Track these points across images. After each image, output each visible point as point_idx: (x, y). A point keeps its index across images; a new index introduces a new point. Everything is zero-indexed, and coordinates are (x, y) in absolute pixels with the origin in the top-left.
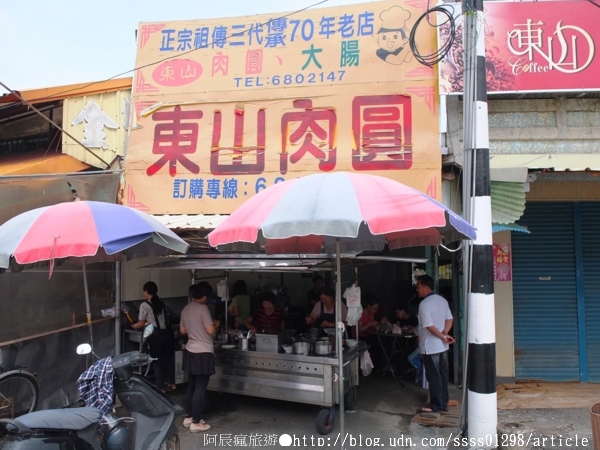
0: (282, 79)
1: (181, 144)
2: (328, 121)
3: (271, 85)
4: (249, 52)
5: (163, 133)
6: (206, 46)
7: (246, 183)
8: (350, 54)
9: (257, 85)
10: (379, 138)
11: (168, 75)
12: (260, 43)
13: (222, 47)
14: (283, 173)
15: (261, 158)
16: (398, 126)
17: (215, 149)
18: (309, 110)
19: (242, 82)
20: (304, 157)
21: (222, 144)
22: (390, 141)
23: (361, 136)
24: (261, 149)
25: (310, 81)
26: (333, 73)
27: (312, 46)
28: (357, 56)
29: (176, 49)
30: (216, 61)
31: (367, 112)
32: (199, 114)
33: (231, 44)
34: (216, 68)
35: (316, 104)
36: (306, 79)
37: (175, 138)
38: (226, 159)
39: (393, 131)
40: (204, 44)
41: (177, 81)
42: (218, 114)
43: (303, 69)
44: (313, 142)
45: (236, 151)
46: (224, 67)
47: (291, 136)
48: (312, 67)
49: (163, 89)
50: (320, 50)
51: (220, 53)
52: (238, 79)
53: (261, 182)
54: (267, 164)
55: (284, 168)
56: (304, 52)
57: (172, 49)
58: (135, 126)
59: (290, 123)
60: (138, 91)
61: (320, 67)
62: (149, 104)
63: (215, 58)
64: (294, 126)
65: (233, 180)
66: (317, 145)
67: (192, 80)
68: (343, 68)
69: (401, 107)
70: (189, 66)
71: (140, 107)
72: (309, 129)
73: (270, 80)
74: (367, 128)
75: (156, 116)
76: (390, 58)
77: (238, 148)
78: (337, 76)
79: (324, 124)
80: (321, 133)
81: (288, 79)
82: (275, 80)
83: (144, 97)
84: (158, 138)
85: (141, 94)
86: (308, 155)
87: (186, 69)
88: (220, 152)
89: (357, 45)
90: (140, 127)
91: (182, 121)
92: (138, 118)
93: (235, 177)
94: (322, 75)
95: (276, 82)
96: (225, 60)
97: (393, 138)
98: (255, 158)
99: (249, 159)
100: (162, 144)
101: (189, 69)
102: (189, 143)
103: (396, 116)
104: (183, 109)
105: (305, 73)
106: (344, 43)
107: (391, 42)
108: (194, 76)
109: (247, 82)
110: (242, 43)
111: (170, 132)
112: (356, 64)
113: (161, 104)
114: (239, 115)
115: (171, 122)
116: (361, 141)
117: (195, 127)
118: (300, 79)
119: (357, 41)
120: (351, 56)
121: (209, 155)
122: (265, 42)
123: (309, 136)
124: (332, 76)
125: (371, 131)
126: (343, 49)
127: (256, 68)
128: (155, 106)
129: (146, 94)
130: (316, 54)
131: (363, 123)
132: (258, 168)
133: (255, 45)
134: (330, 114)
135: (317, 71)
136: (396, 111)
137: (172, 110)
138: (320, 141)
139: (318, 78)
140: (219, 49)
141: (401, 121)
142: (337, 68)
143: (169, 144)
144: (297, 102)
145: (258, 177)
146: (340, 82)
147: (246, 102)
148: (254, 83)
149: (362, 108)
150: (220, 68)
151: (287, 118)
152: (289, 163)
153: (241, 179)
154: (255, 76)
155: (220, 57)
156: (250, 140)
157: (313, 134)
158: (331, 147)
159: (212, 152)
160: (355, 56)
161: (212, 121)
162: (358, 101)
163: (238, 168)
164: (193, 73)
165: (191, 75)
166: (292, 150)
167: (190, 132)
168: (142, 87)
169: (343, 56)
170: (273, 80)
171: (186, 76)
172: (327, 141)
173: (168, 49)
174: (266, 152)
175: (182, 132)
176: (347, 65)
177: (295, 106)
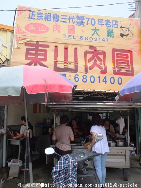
0: (84, 38)
1: (39, 57)
2: (103, 56)
3: (79, 39)
4: (69, 26)
5: (30, 52)
6: (50, 20)
7: (70, 76)
8: (110, 33)
9: (74, 38)
10: (122, 64)
11: (32, 29)
12: (74, 23)
13: (57, 22)
14: (86, 73)
15: (76, 67)
16: (128, 61)
17: (56, 61)
18: (95, 51)
19: (67, 37)
20: (94, 68)
21: (59, 59)
22: (126, 66)
23: (115, 63)
24: (76, 63)
25: (95, 40)
26: (104, 39)
27: (95, 28)
28: (113, 34)
29: (36, 19)
30: (55, 27)
31: (117, 54)
32: (48, 46)
33: (61, 21)
34: (55, 29)
35: (98, 49)
36: (94, 40)
37: (36, 54)
38: (61, 65)
39: (126, 62)
40: (49, 19)
41: (37, 31)
42: (56, 47)
43: (92, 35)
44: (97, 63)
45: (65, 63)
46: (59, 29)
47: (88, 60)
48: (95, 36)
49: (30, 34)
50: (99, 30)
51: (57, 24)
52: (65, 35)
53: (77, 76)
54: (79, 69)
55: (86, 71)
56: (92, 30)
57: (34, 19)
58: (16, 47)
59: (87, 55)
60: (17, 33)
61: (99, 36)
62: (23, 39)
63: (54, 25)
64: (89, 56)
65: (64, 74)
66: (99, 64)
67: (44, 32)
68: (108, 38)
69: (129, 54)
70: (42, 27)
71: (18, 40)
72: (95, 58)
73: (79, 37)
74: (117, 60)
75: (26, 44)
76: (124, 37)
77: (66, 61)
78: (106, 40)
79: (101, 57)
80: (100, 60)
81: (86, 38)
82: (81, 38)
83: (20, 36)
84: (27, 53)
85: (19, 34)
86: (96, 67)
87: (41, 27)
88: (58, 62)
89: (113, 30)
90: (18, 48)
91: (40, 48)
92: (18, 44)
93: (65, 73)
94: (100, 39)
95: (82, 38)
96: (59, 27)
97: (127, 65)
98: (74, 66)
99: (71, 66)
100: (29, 56)
101: (42, 28)
102: (43, 57)
103: (127, 57)
104: (40, 43)
105: (93, 37)
106: (107, 29)
107: (124, 32)
108: (45, 31)
109: (69, 37)
110: (66, 22)
111: (34, 52)
112: (113, 37)
113: (29, 40)
114: (66, 49)
115: (35, 48)
116: (115, 64)
117: (46, 51)
118: (91, 39)
119: (112, 29)
120: (111, 34)
121: (53, 63)
122: (76, 23)
123: (95, 61)
124: (104, 40)
125: (119, 61)
126: (107, 31)
127: (73, 32)
128: (26, 40)
129: (22, 34)
130: (97, 31)
131: (116, 58)
132: (76, 70)
133: (71, 24)
134: (104, 53)
135: (98, 37)
136: (127, 56)
137: (35, 43)
138: (100, 63)
139: (98, 40)
140: (57, 23)
141: (129, 59)
142: (105, 37)
143: (34, 57)
144: (91, 47)
145: (75, 74)
146: (107, 42)
147: (69, 44)
148: (72, 38)
149: (115, 53)
150: (57, 29)
151: (86, 53)
152: (88, 69)
153: (68, 74)
154: (73, 35)
155: (57, 25)
156: (71, 59)
157: (97, 60)
158: (105, 66)
159: (55, 62)
160: (112, 34)
161: (54, 50)
162: (114, 50)
163: (66, 69)
164: (44, 30)
165: (43, 30)
166: (89, 65)
167: (44, 53)
168: (19, 31)
169: (107, 34)
170: (80, 38)
171: (41, 30)
172: (102, 63)
173: (32, 18)
174: (78, 64)
175: (39, 52)
176: (109, 37)
177: (90, 49)
